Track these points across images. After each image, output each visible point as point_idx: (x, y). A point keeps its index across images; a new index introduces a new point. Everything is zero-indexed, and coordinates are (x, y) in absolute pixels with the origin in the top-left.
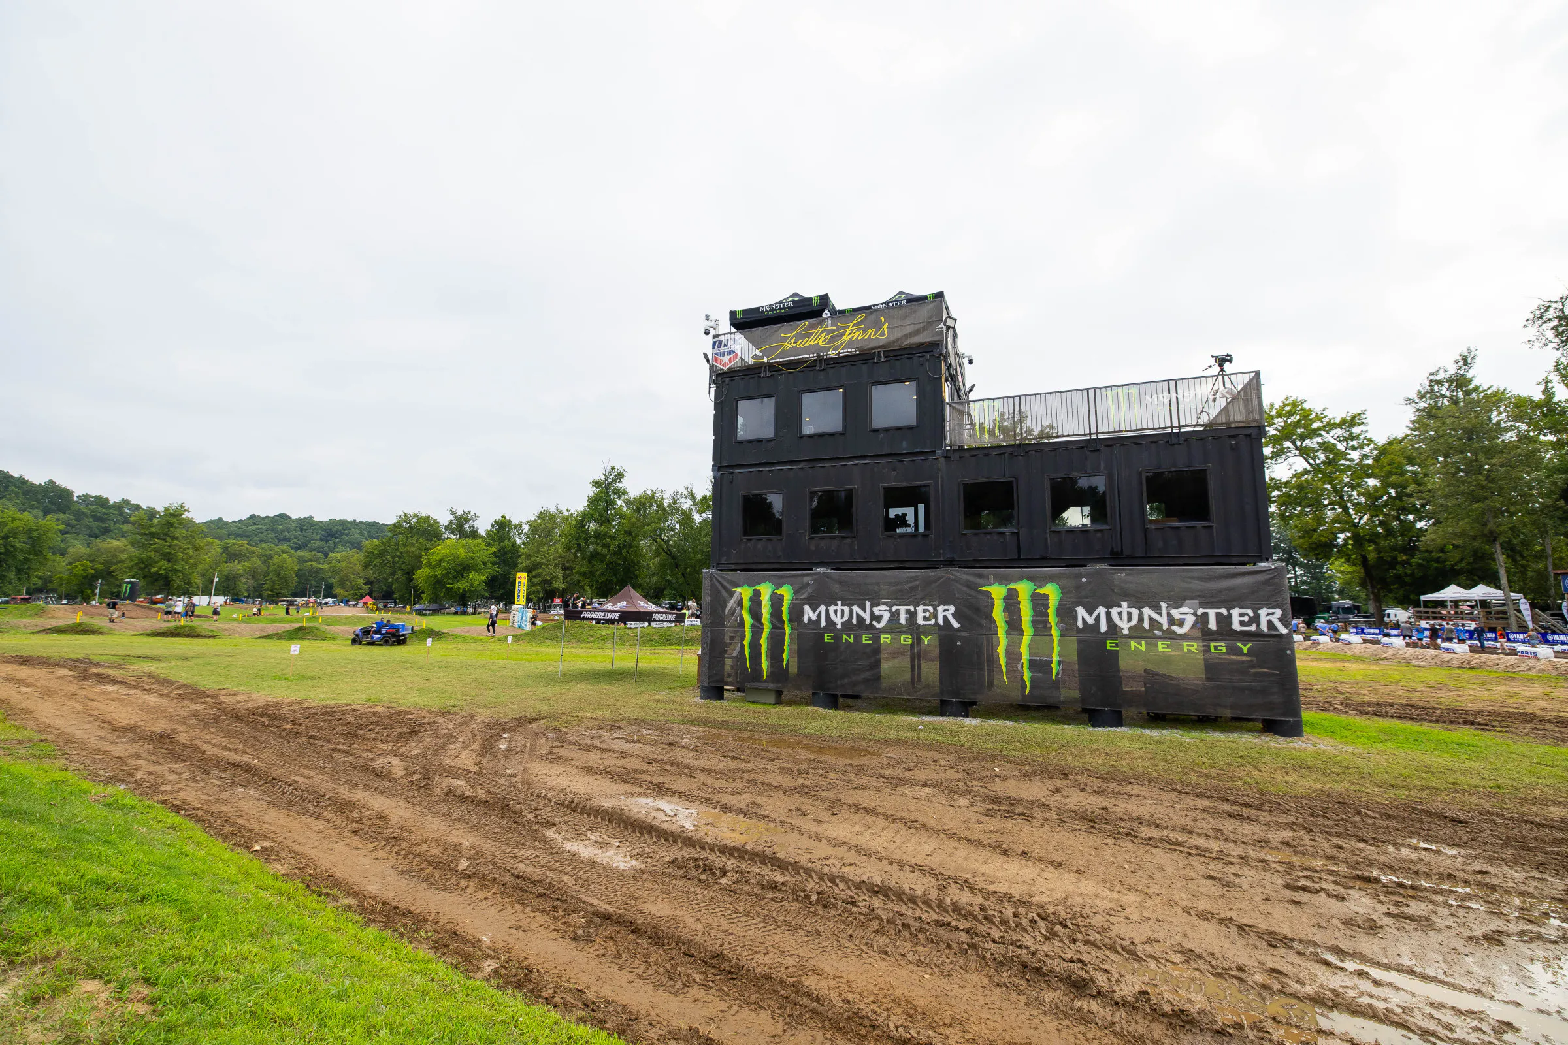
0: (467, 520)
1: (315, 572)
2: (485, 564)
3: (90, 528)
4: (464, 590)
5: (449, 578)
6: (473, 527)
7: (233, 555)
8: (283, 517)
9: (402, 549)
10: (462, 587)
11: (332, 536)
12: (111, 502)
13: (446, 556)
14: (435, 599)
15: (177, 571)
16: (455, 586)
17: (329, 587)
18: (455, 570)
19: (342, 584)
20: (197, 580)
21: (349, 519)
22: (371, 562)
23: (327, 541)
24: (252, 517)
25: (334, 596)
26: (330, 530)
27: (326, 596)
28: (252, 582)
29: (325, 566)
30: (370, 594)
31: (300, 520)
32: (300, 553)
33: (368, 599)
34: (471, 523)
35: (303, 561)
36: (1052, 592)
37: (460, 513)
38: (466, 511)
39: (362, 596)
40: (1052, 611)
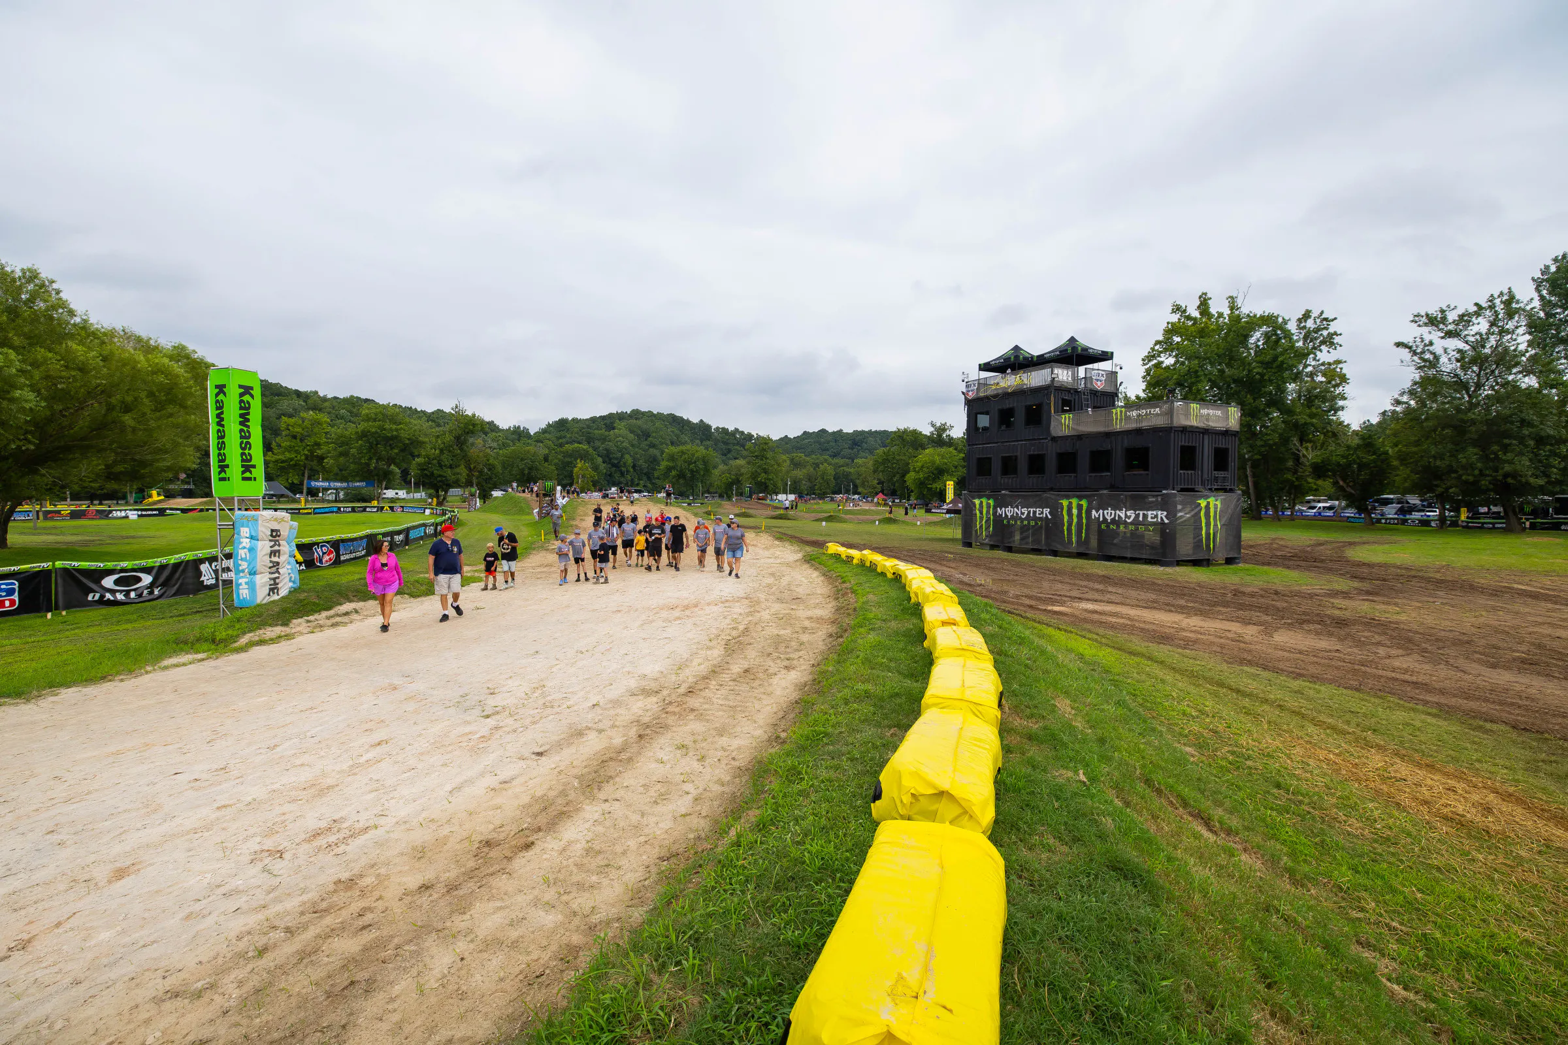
0: (944, 430)
1: (847, 475)
2: (956, 467)
3: (722, 449)
4: (940, 489)
5: (929, 480)
7: (796, 465)
8: (823, 431)
9: (898, 458)
11: (856, 445)
13: (926, 463)
14: (921, 496)
15: (770, 479)
16: (934, 486)
17: (855, 486)
18: (933, 474)
19: (863, 485)
20: (780, 484)
21: (867, 429)
22: (881, 465)
23: (852, 449)
24: (805, 433)
25: (859, 494)
26: (854, 440)
27: (855, 493)
28: (808, 484)
29: (852, 470)
30: (882, 492)
31: (834, 433)
32: (836, 460)
33: (881, 496)
34: (947, 432)
35: (837, 466)
36: (1084, 503)
37: (938, 425)
38: (943, 422)
39: (877, 494)
40: (1084, 511)
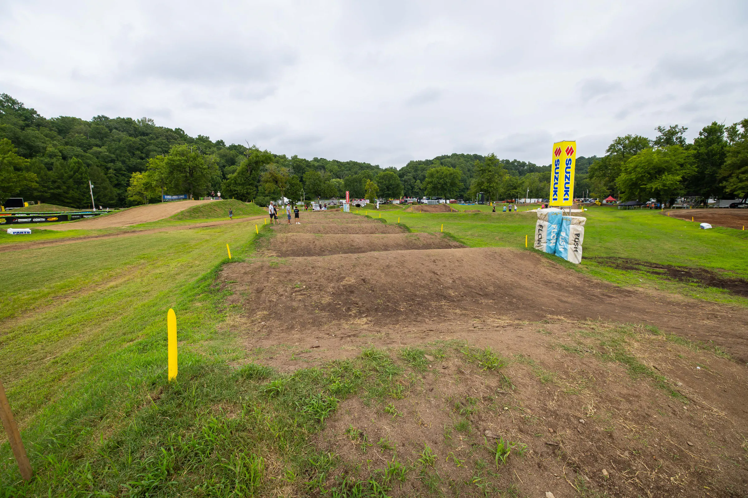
0: (674, 133)
4: (656, 189)
5: (643, 180)
6: (680, 138)
10: (654, 187)
12: (511, 162)
14: (631, 197)
16: (649, 185)
18: (649, 173)
19: (594, 190)
22: (593, 174)
30: (612, 195)
33: (610, 199)
34: (679, 135)
37: (668, 128)
39: (606, 197)
